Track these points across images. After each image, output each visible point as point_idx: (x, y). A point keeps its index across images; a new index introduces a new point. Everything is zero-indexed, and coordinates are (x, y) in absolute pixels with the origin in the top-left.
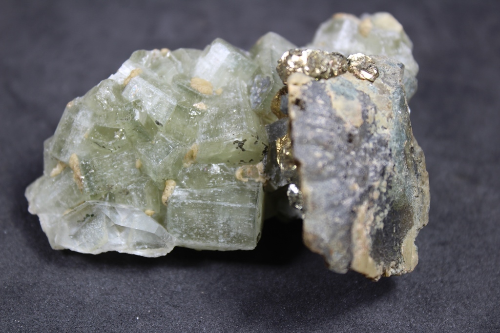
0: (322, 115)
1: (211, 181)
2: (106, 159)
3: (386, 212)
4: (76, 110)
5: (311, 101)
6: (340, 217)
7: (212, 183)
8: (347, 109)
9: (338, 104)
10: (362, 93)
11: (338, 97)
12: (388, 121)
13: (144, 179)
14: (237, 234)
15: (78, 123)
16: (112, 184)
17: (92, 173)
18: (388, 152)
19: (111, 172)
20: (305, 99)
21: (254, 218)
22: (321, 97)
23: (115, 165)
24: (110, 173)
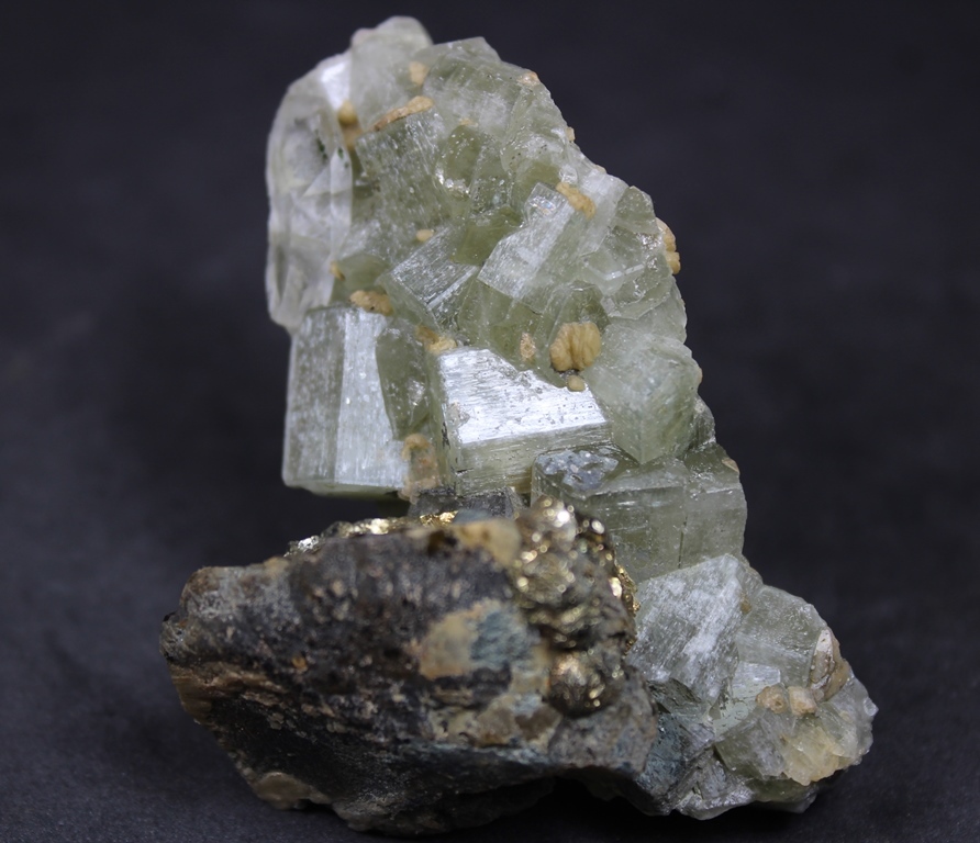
0: (425, 593)
1: (393, 385)
2: (422, 167)
3: (302, 734)
4: (513, 94)
5: (455, 569)
6: (235, 635)
7: (391, 388)
8: (449, 645)
9: (456, 627)
10: (504, 678)
11: (473, 626)
12: (461, 734)
13: (391, 251)
14: (302, 447)
15: (486, 102)
16: (382, 188)
17: (391, 145)
18: (402, 736)
19: (401, 184)
20: (458, 558)
21: (322, 478)
22: (468, 590)
23: (415, 188)
24: (399, 181)
